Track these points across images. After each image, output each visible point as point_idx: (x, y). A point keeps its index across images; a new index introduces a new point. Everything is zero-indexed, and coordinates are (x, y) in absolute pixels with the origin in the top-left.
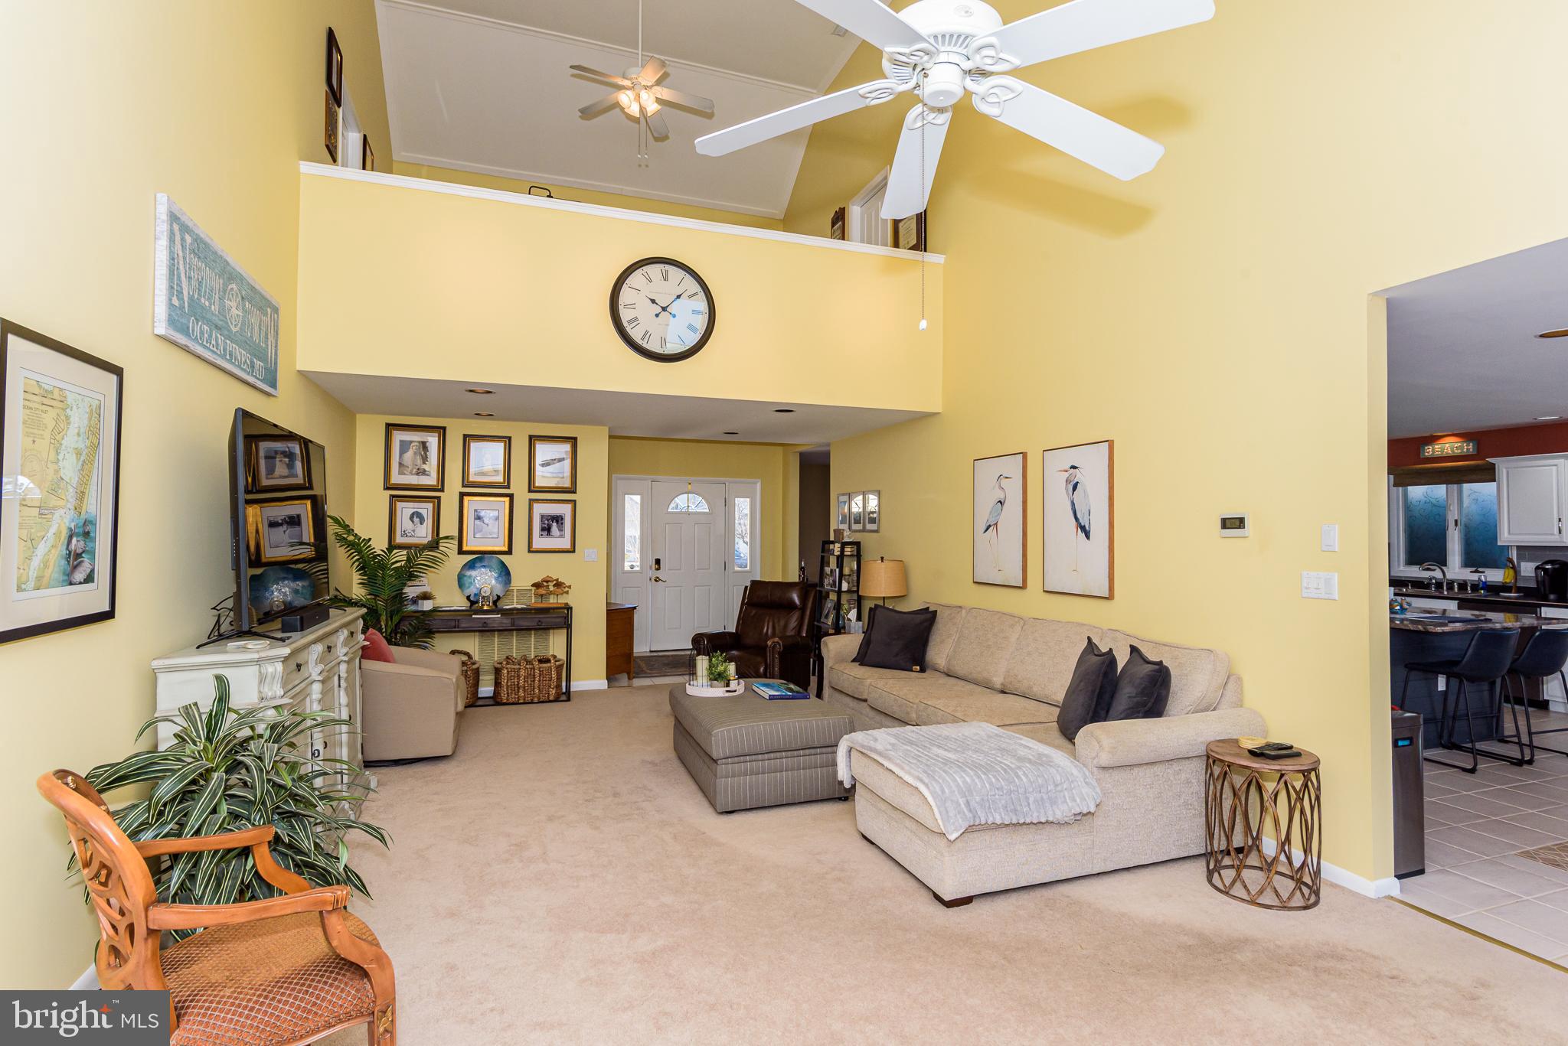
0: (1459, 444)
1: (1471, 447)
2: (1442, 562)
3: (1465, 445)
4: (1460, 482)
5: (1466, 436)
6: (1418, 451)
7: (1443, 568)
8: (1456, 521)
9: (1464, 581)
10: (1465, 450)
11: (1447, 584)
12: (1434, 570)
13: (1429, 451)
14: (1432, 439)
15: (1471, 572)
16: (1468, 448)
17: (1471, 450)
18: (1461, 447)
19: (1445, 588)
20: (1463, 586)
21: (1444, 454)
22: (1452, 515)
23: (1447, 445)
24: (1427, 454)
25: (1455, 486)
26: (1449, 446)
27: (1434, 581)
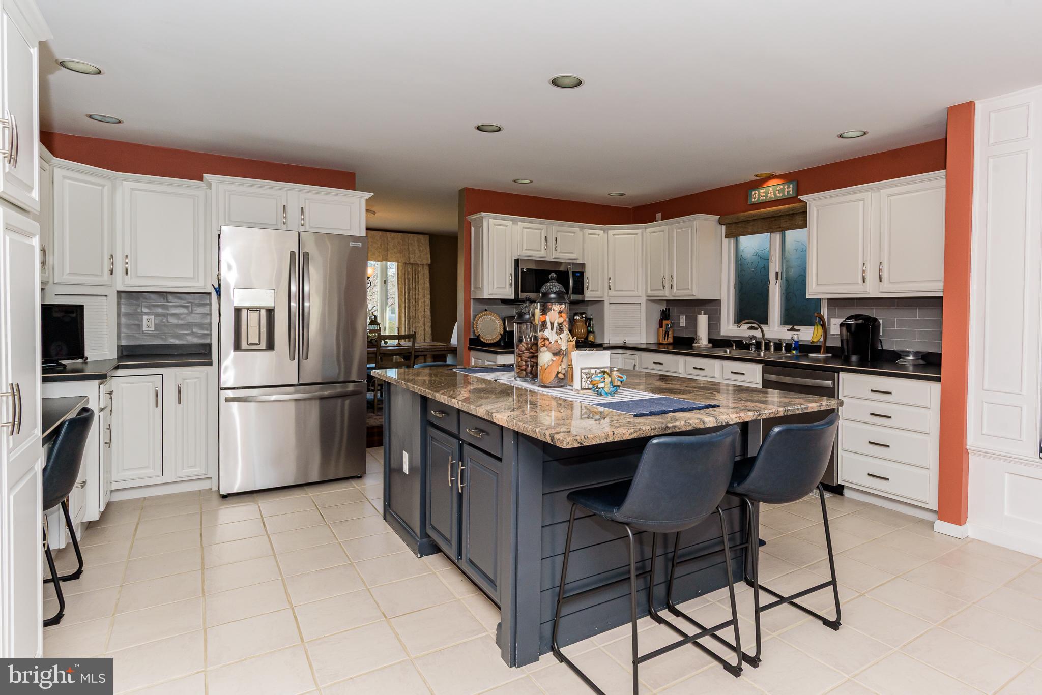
0: (782, 187)
1: (791, 189)
2: (763, 319)
3: (786, 186)
4: (782, 230)
5: (787, 178)
6: (747, 196)
7: (764, 327)
8: (777, 274)
9: (780, 340)
10: (786, 193)
11: (765, 343)
12: (756, 329)
13: (757, 196)
14: (759, 183)
15: (788, 330)
16: (789, 190)
17: (791, 192)
18: (783, 190)
19: (763, 348)
20: (778, 346)
21: (768, 199)
22: (775, 267)
23: (771, 189)
24: (753, 200)
25: (777, 236)
26: (773, 190)
27: (754, 341)
